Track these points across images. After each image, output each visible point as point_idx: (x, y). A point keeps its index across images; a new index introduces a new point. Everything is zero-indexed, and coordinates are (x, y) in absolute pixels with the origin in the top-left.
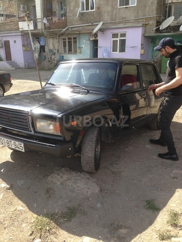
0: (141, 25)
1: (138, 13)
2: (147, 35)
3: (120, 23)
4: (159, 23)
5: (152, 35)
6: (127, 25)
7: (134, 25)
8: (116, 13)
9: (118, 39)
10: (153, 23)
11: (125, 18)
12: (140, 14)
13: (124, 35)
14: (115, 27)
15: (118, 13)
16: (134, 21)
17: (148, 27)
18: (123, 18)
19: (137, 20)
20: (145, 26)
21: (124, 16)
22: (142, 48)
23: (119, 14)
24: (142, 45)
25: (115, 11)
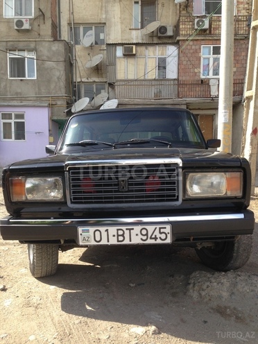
0: (47, 105)
1: (39, 89)
2: (55, 118)
3: (12, 99)
4: (70, 104)
5: (63, 118)
6: (24, 103)
7: (36, 104)
8: (6, 85)
9: (12, 121)
10: (61, 103)
11: (20, 94)
12: (43, 91)
13: (22, 116)
14: (6, 104)
15: (8, 85)
16: (35, 99)
17: (56, 109)
18: (17, 93)
19: (39, 98)
20: (51, 106)
21: (19, 91)
22: (50, 135)
23: (10, 87)
24: (49, 131)
25: (4, 83)
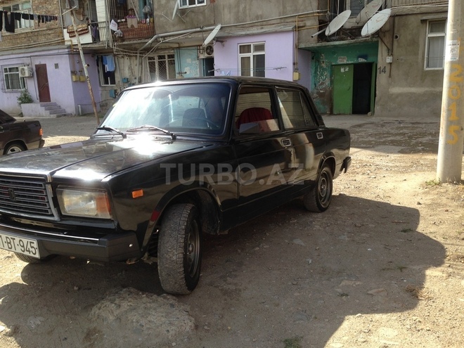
0: (291, 28)
1: (284, 7)
2: (302, 46)
3: (252, 25)
4: (323, 24)
5: (312, 45)
6: (266, 29)
7: (278, 29)
8: (245, 7)
9: (251, 55)
10: (312, 23)
11: (261, 17)
12: (288, 8)
13: (260, 47)
14: (243, 33)
15: (248, 7)
16: (279, 21)
17: (304, 32)
18: (257, 17)
19: (283, 20)
20: (298, 29)
21: (260, 13)
22: (295, 70)
23: (250, 9)
24: (294, 64)
25: (243, 5)
